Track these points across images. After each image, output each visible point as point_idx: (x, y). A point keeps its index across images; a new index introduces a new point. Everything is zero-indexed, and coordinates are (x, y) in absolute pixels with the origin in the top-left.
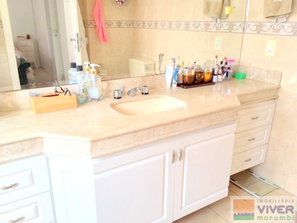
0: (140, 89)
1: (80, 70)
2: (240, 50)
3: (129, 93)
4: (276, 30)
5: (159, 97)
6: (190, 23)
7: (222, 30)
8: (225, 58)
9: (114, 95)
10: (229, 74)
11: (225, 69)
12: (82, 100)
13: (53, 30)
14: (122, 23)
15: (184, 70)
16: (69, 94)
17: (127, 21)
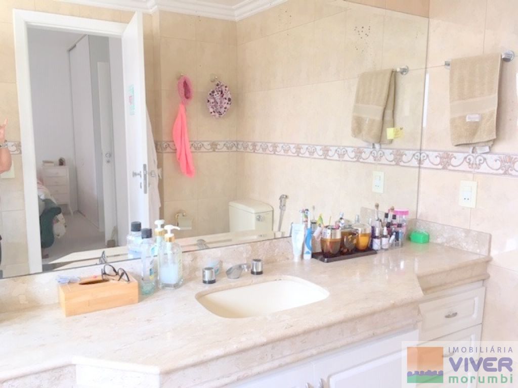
0: (248, 267)
1: (147, 237)
2: (416, 195)
3: (229, 272)
4: (474, 166)
5: (280, 280)
6: (331, 148)
7: (383, 161)
8: (392, 209)
9: (204, 276)
10: (400, 235)
11: (392, 226)
12: (147, 288)
13: (104, 153)
14: (219, 145)
15: (323, 231)
16: (126, 278)
17: (227, 142)
